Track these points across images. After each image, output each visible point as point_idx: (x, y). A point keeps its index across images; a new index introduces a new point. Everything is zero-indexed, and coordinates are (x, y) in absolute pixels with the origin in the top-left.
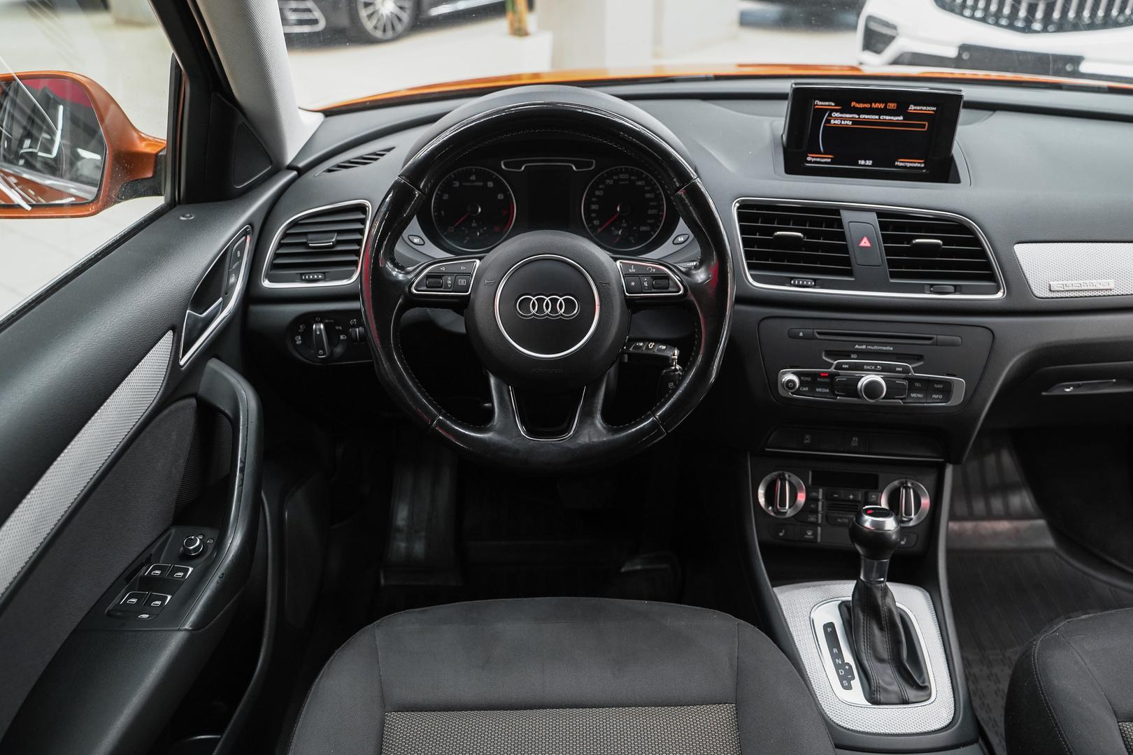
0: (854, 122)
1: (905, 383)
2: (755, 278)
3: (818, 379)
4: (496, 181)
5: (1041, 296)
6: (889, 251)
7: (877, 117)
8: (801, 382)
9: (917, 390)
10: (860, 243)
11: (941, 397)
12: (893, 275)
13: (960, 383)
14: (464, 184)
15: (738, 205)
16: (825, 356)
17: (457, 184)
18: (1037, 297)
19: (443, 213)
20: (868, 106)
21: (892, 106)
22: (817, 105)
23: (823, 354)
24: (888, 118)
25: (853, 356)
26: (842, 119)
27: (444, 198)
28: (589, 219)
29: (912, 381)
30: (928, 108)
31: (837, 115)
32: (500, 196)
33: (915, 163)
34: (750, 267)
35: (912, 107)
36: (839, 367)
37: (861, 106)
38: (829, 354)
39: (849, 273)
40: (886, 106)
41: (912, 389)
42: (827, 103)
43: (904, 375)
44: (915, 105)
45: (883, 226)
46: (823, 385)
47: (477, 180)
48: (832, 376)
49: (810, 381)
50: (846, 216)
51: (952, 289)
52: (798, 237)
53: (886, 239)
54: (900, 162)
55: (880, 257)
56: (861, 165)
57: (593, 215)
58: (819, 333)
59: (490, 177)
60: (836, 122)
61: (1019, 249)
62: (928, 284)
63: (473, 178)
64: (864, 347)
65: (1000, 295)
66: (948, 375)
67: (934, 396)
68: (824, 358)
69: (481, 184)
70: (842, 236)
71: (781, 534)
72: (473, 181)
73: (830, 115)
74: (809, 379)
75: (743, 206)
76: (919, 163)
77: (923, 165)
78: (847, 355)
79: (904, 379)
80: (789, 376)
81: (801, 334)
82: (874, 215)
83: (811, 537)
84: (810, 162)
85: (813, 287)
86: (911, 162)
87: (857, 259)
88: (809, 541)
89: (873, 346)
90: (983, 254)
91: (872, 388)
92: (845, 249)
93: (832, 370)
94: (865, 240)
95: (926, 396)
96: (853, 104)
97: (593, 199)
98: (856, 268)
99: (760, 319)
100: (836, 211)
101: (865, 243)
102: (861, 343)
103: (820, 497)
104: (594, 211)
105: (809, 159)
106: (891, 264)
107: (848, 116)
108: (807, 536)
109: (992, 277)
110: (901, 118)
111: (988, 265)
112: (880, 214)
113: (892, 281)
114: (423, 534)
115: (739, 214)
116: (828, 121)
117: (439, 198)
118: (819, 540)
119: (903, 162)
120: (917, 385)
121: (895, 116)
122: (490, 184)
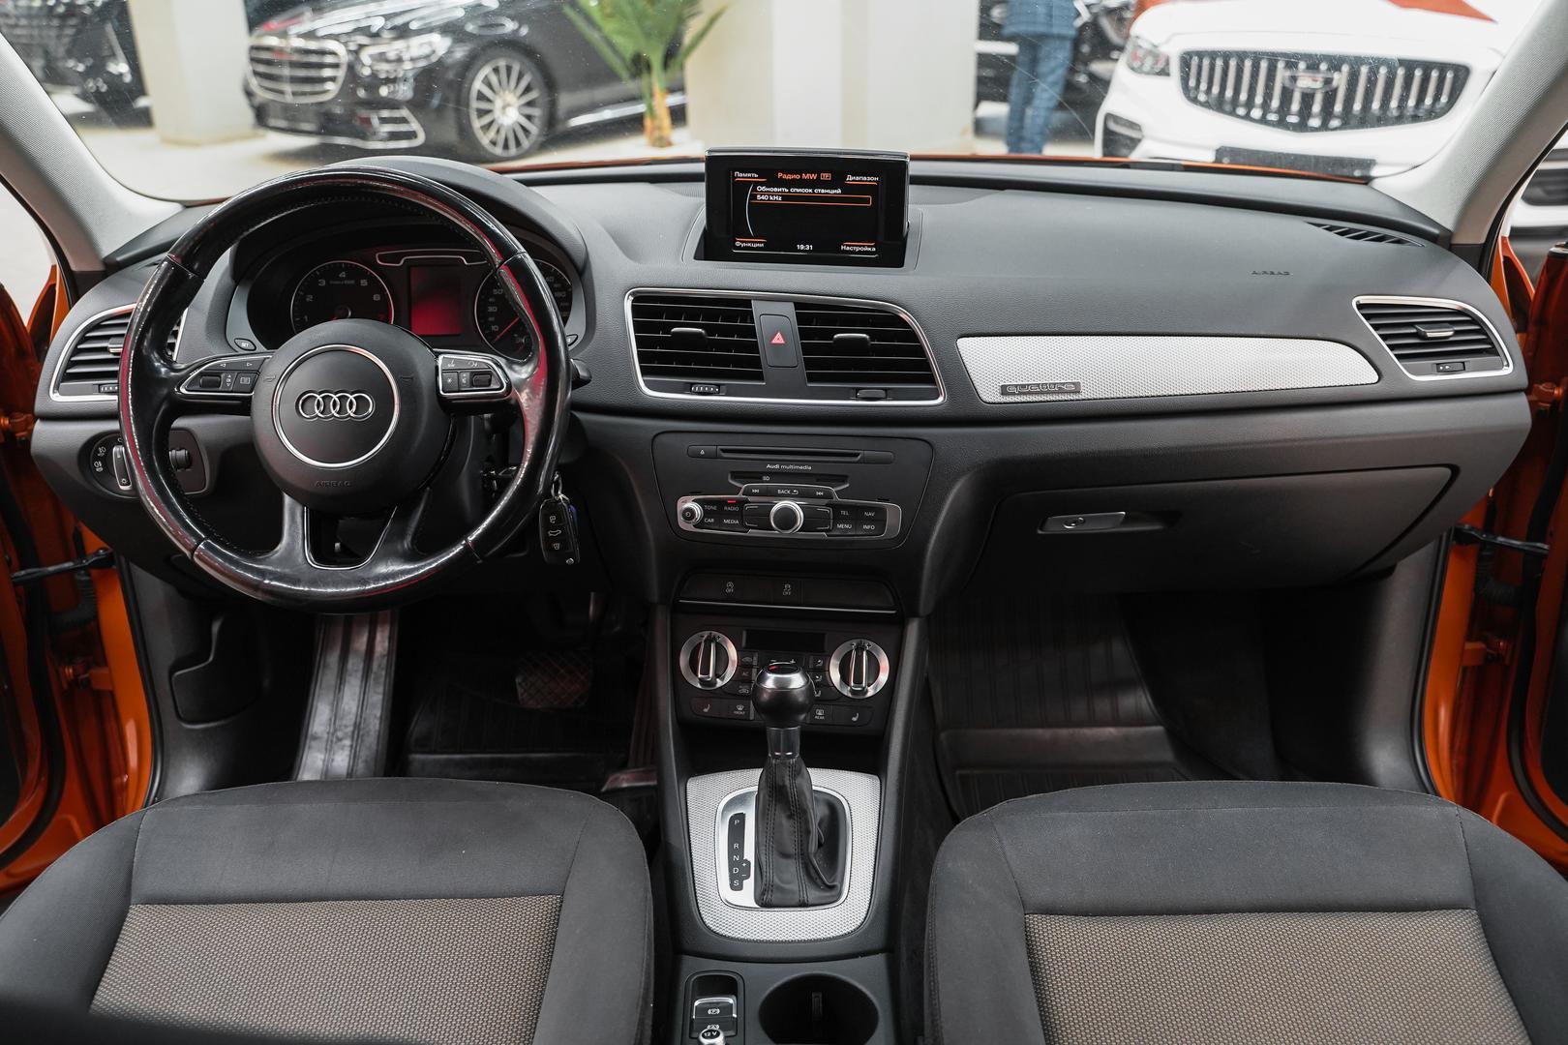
0: (785, 198)
1: (829, 510)
2: (648, 384)
3: (726, 508)
4: (372, 279)
5: (991, 401)
6: (806, 349)
7: (810, 191)
8: (706, 513)
9: (844, 520)
10: (773, 338)
11: (873, 527)
12: (811, 378)
13: (894, 514)
14: (332, 282)
15: (631, 298)
16: (732, 478)
17: (323, 283)
18: (989, 403)
19: (306, 317)
20: (798, 177)
21: (826, 176)
22: (737, 177)
23: (729, 476)
24: (823, 191)
25: (765, 478)
26: (769, 194)
27: (308, 300)
28: (485, 326)
29: (836, 507)
30: (869, 179)
31: (763, 188)
32: (376, 297)
33: (864, 246)
34: (644, 372)
35: (850, 178)
36: (748, 492)
37: (790, 177)
38: (736, 475)
39: (759, 377)
40: (819, 177)
41: (838, 519)
42: (749, 175)
43: (826, 501)
44: (853, 176)
45: (800, 319)
46: (730, 515)
47: (347, 278)
48: (741, 503)
49: (716, 511)
50: (757, 308)
51: (882, 394)
52: (700, 333)
53: (804, 335)
54: (847, 245)
55: (795, 356)
56: (800, 251)
57: (491, 319)
58: (724, 451)
59: (364, 274)
60: (763, 197)
61: (965, 345)
62: (853, 388)
63: (343, 275)
64: (777, 466)
65: (940, 399)
66: (880, 500)
67: (865, 527)
68: (731, 481)
69: (353, 282)
70: (751, 332)
71: (706, 710)
72: (342, 279)
73: (754, 189)
74: (715, 508)
75: (638, 298)
76: (869, 246)
77: (874, 249)
78: (757, 476)
79: (827, 505)
80: (689, 503)
81: (702, 452)
82: (791, 306)
83: (741, 713)
84: (740, 248)
85: (717, 394)
86: (860, 246)
87: (767, 357)
88: (739, 718)
89: (788, 465)
90: (921, 351)
91: (787, 518)
92: (754, 348)
93: (740, 496)
94: (779, 335)
95: (855, 527)
96: (780, 175)
97: (490, 300)
98: (765, 370)
99: (652, 436)
100: (747, 302)
101: (778, 339)
102: (773, 462)
103: (755, 663)
104: (492, 314)
105: (738, 244)
106: (809, 364)
107: (776, 189)
108: (737, 713)
109: (931, 380)
110: (839, 191)
111: (927, 365)
112: (798, 305)
113: (809, 385)
114: (347, 742)
115: (634, 308)
116: (753, 197)
117: (300, 300)
118: (752, 718)
119: (850, 246)
120: (843, 512)
121: (831, 189)
122: (364, 283)
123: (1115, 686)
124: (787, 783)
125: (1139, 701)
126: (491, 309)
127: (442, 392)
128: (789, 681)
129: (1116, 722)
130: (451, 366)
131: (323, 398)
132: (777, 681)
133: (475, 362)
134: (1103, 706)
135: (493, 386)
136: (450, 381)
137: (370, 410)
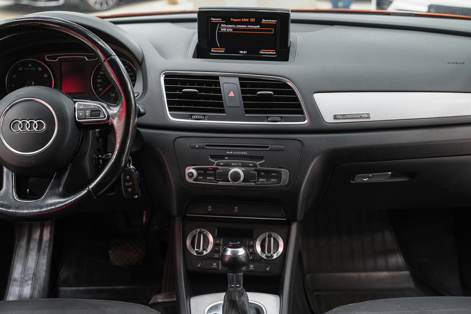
0: (234, 30)
1: (256, 173)
2: (172, 115)
3: (208, 172)
4: (43, 67)
5: (329, 122)
6: (244, 99)
7: (246, 26)
8: (199, 174)
9: (262, 177)
10: (229, 94)
11: (276, 180)
12: (247, 112)
13: (285, 174)
14: (25, 69)
15: (164, 76)
16: (210, 158)
17: (21, 69)
18: (327, 123)
19: (13, 85)
20: (239, 20)
21: (253, 20)
22: (212, 20)
23: (209, 158)
24: (251, 27)
25: (226, 158)
26: (227, 28)
27: (14, 77)
28: (96, 88)
29: (259, 171)
30: (272, 21)
31: (224, 25)
32: (46, 76)
33: (270, 52)
34: (170, 109)
35: (264, 21)
36: (218, 165)
37: (236, 20)
38: (213, 157)
39: (223, 111)
40: (249, 20)
41: (260, 176)
42: (218, 19)
43: (254, 168)
44: (265, 20)
45: (242, 85)
46: (210, 175)
47: (32, 67)
48: (215, 170)
49: (203, 173)
50: (222, 80)
51: (279, 119)
52: (196, 92)
53: (243, 92)
54: (262, 51)
55: (239, 102)
56: (241, 54)
57: (99, 85)
58: (207, 145)
59: (40, 65)
60: (224, 30)
61: (318, 97)
62: (266, 117)
63: (30, 65)
64: (231, 153)
65: (306, 121)
66: (279, 168)
67: (272, 180)
68: (210, 159)
69: (34, 69)
70: (219, 91)
71: (199, 265)
72: (30, 67)
73: (220, 26)
74: (203, 172)
75: (167, 76)
76: (272, 52)
77: (275, 53)
78: (222, 157)
79: (255, 170)
80: (191, 170)
81: (197, 146)
82: (237, 79)
83: (215, 267)
84: (213, 53)
85: (204, 119)
86: (268, 51)
87: (227, 102)
88: (214, 269)
89: (236, 152)
90: (297, 99)
91: (236, 177)
92: (220, 98)
93: (214, 166)
94: (232, 92)
95: (267, 180)
96: (232, 19)
97: (98, 77)
98: (226, 108)
99: (175, 138)
100: (217, 78)
101: (232, 94)
102: (230, 150)
103: (221, 243)
104: (99, 83)
105: (212, 51)
106: (246, 105)
107: (230, 26)
108: (213, 266)
109: (302, 112)
110: (259, 27)
111: (299, 106)
112: (241, 79)
113: (246, 115)
114: (30, 282)
115: (165, 80)
116: (220, 29)
117: (10, 77)
118: (220, 269)
119: (264, 51)
120: (262, 174)
121: (255, 25)
122: (40, 69)
123: (387, 252)
124: (237, 299)
125: (398, 259)
126: (99, 81)
127: (77, 120)
128: (238, 252)
129: (387, 269)
130: (82, 107)
131: (22, 122)
132: (232, 252)
133: (93, 105)
134: (381, 262)
135: (101, 117)
136: (81, 114)
137: (44, 128)
